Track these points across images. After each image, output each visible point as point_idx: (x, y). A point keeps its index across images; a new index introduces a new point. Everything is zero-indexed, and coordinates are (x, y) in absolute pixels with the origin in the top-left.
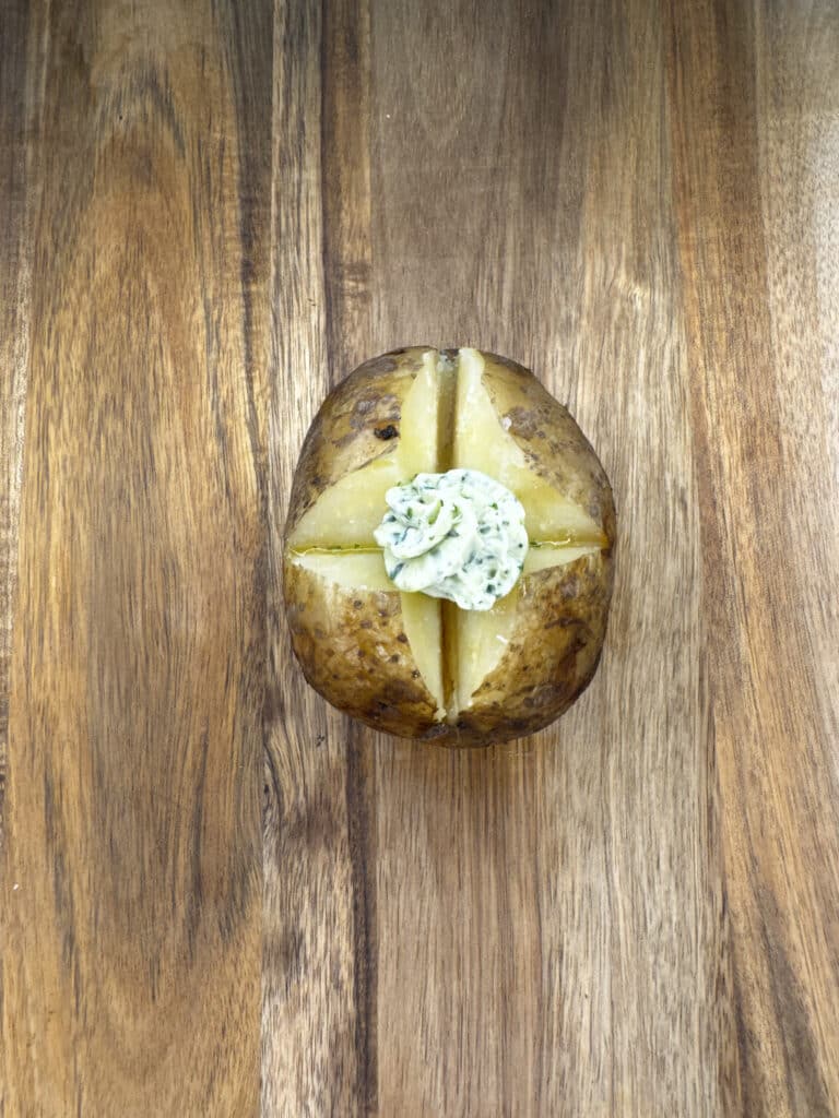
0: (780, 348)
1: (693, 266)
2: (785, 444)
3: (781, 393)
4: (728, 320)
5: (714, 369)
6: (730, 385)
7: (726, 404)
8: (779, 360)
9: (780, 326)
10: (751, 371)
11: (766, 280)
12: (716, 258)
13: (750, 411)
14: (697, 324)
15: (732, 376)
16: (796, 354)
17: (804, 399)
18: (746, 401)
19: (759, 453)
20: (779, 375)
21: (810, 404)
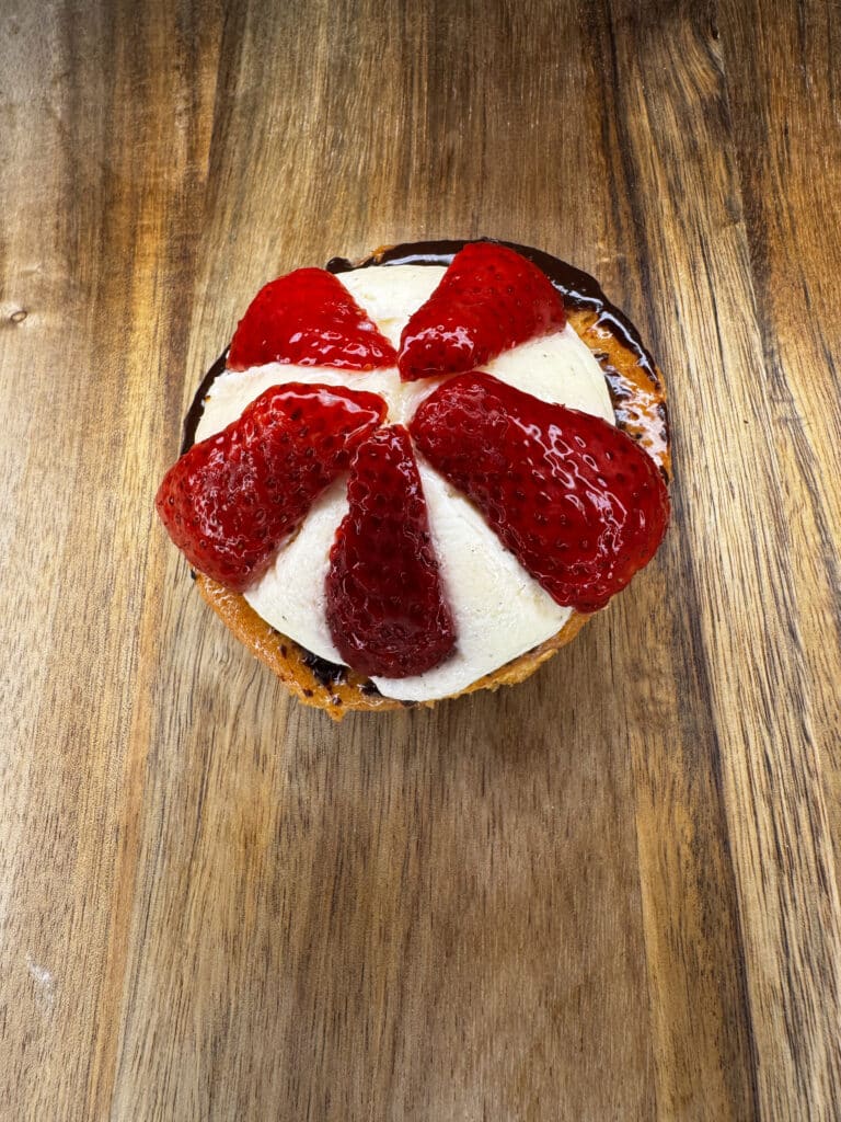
0: (52, 580)
1: (136, 707)
2: (75, 455)
3: (64, 519)
4: (107, 621)
5: (137, 549)
6: (122, 530)
7: (131, 504)
8: (56, 563)
9: (44, 610)
10: (92, 549)
11: (47, 680)
12: (104, 715)
13: (104, 496)
14: (146, 616)
15: (118, 541)
16: (34, 571)
17: (39, 513)
18: (108, 508)
19: (106, 443)
20: (61, 543)
21: (35, 505)
